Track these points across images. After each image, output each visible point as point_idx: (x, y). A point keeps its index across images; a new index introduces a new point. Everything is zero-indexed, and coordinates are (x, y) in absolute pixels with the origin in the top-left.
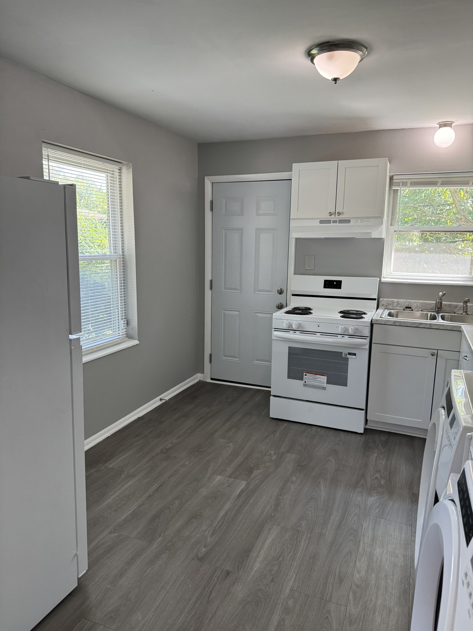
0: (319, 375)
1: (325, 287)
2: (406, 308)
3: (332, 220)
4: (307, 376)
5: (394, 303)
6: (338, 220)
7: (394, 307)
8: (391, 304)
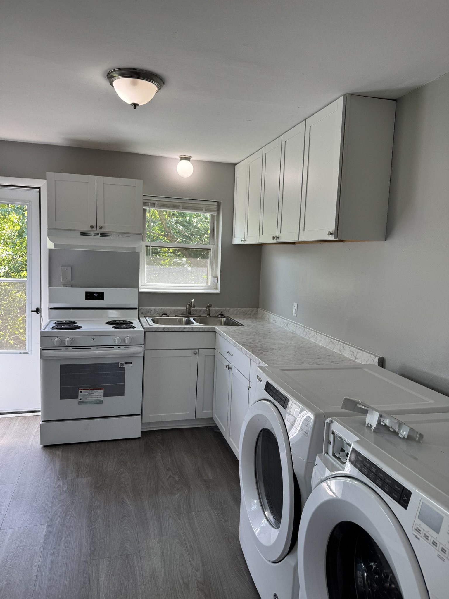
0: (96, 389)
1: (87, 299)
2: (163, 314)
3: (93, 233)
4: (82, 393)
5: (151, 310)
6: (99, 233)
7: (152, 314)
8: (149, 312)
